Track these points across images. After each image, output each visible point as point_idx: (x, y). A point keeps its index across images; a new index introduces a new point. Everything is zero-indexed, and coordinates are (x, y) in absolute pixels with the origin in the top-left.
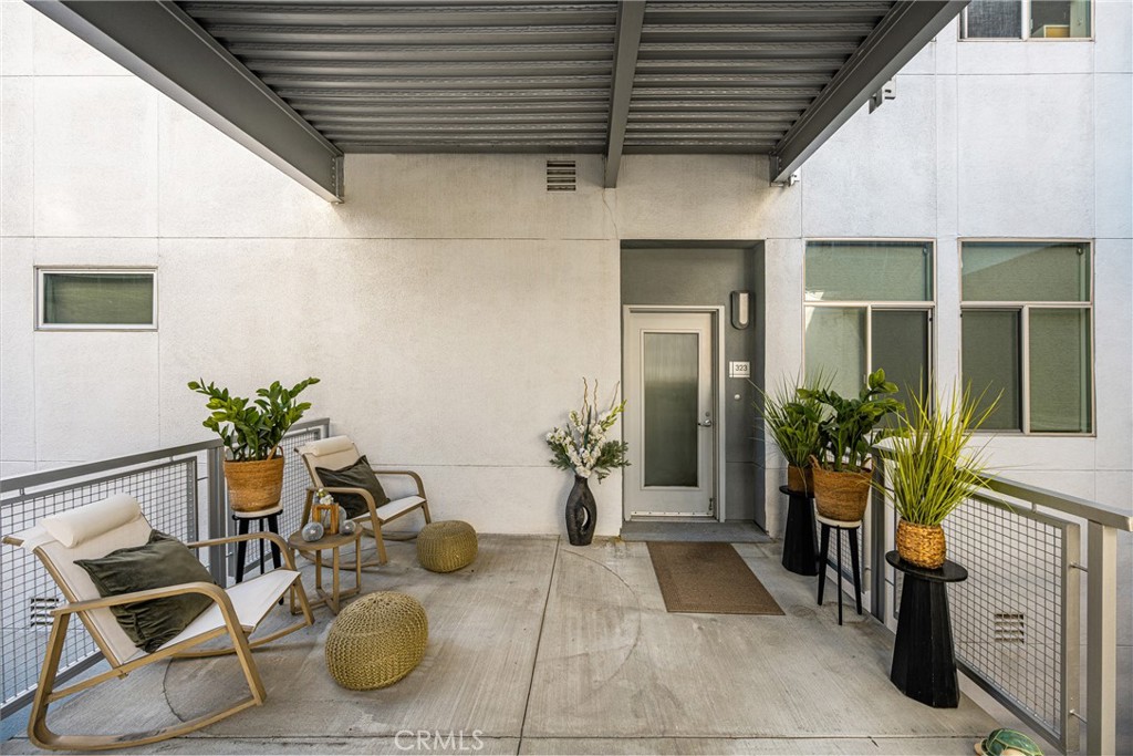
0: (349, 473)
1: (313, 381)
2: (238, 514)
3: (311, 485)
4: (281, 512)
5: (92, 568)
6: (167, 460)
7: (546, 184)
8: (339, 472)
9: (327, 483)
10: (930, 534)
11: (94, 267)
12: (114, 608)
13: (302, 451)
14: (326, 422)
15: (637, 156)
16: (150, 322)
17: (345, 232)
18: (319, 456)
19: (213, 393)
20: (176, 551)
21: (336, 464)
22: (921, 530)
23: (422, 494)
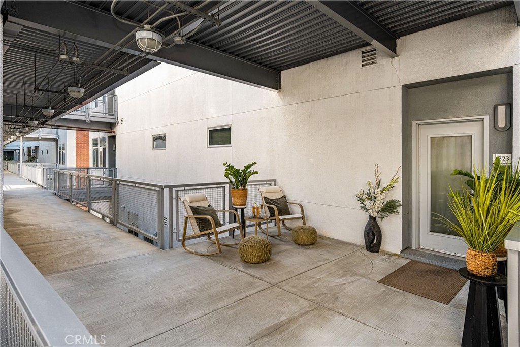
0: (276, 201)
1: (255, 163)
2: (234, 206)
3: (262, 203)
4: (245, 208)
5: (192, 208)
6: (217, 186)
7: (361, 64)
8: (272, 200)
9: (267, 203)
10: (476, 255)
11: (220, 127)
12: (196, 218)
13: (260, 190)
14: (275, 181)
15: (412, 35)
16: (230, 144)
17: (282, 103)
18: (266, 192)
19: (229, 166)
20: (211, 210)
21: (272, 197)
22: (472, 252)
23: (303, 213)
